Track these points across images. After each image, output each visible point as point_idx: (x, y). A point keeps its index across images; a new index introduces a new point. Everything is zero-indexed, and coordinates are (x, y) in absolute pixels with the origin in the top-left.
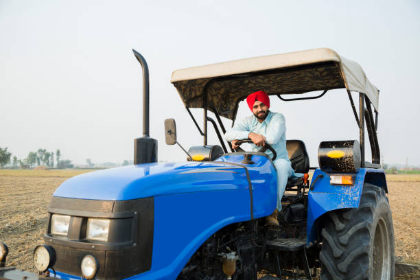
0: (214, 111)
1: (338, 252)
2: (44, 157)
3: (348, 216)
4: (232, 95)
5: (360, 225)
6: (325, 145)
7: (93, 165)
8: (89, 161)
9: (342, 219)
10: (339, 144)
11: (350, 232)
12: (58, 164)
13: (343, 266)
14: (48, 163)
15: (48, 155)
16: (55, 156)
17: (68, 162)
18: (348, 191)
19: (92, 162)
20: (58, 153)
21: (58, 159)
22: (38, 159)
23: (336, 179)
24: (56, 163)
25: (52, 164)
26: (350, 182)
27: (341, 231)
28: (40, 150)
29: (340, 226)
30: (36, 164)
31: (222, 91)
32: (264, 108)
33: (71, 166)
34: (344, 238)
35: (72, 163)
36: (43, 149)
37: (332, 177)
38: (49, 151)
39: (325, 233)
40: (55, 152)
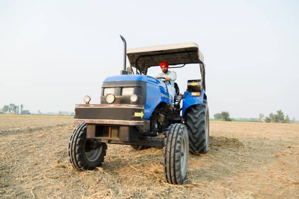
0: (139, 70)
1: (194, 120)
2: (13, 108)
3: (198, 108)
4: (146, 64)
5: (202, 111)
6: (189, 81)
7: (41, 113)
8: (39, 111)
9: (195, 109)
10: (195, 81)
11: (199, 113)
12: (22, 112)
13: (196, 126)
14: (15, 112)
15: (15, 107)
16: (20, 108)
17: (27, 111)
18: (198, 98)
19: (41, 112)
20: (22, 106)
21: (21, 109)
22: (10, 109)
23: (194, 94)
24: (20, 111)
25: (18, 112)
26: (199, 95)
27: (195, 113)
28: (11, 105)
29: (195, 111)
30: (8, 112)
31: (143, 62)
32: (166, 69)
33: (29, 113)
34: (197, 116)
35: (30, 112)
36: (13, 104)
37: (192, 93)
38: (16, 105)
39: (189, 114)
40: (20, 106)
